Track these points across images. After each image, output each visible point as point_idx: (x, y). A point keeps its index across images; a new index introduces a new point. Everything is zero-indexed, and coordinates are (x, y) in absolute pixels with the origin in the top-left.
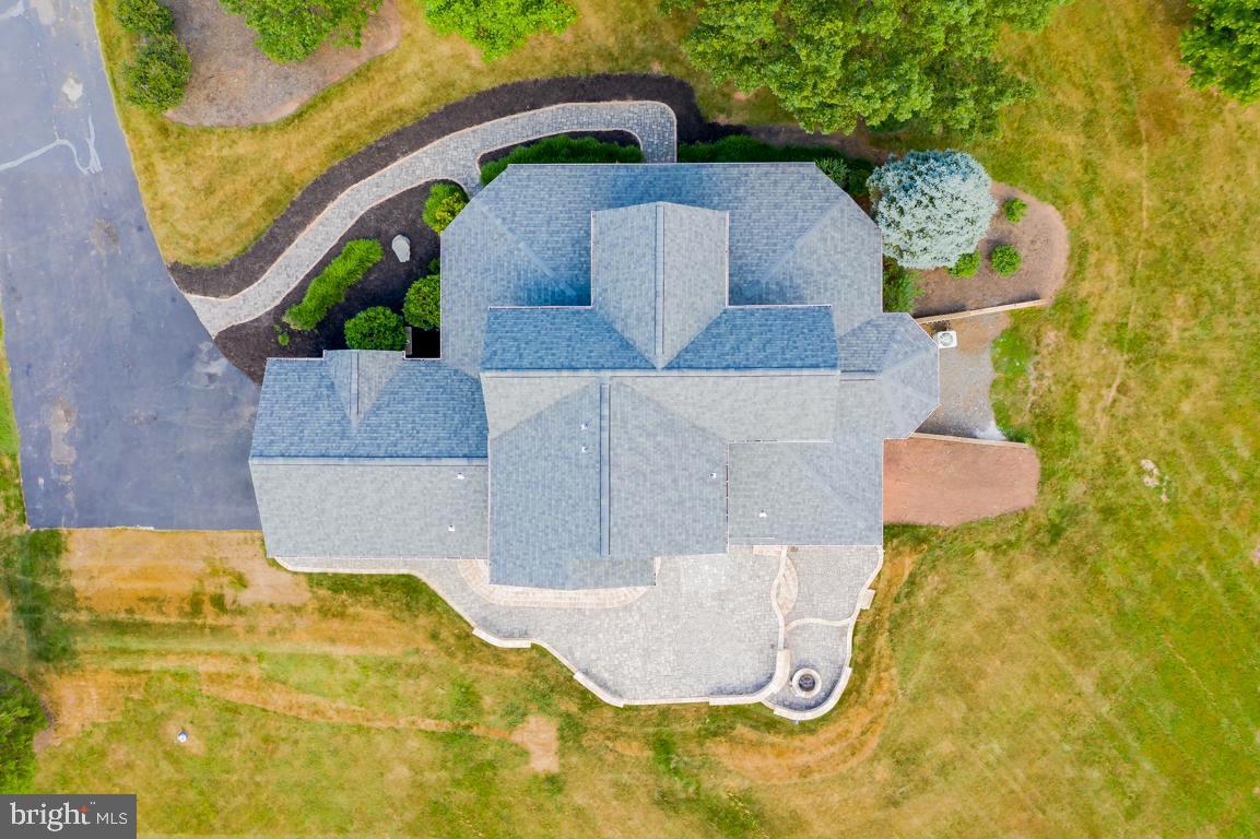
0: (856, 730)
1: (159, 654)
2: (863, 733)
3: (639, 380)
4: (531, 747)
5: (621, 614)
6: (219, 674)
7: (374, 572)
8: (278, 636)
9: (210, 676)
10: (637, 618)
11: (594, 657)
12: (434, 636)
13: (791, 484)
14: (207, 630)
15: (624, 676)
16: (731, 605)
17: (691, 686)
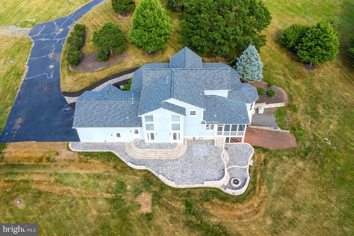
0: (256, 205)
1: (23, 174)
2: (259, 206)
3: (181, 71)
4: (142, 203)
5: (174, 161)
6: (40, 181)
7: (99, 151)
8: (64, 168)
9: (37, 181)
10: (180, 162)
11: (165, 173)
12: (115, 167)
13: (222, 108)
14: (42, 166)
15: (175, 178)
16: (209, 159)
17: (198, 181)
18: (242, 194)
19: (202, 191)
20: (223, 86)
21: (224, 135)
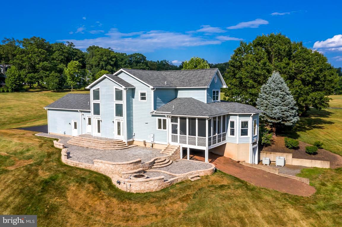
4: (17, 164)
18: (133, 193)
19: (87, 173)
20: (200, 84)
21: (180, 142)
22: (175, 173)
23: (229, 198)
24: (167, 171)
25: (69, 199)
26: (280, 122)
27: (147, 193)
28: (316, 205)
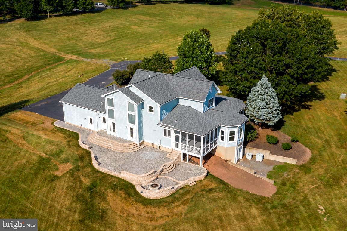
0: (158, 215)
2: (161, 217)
4: (61, 169)
5: (118, 154)
7: (71, 130)
8: (36, 131)
9: (12, 133)
10: (121, 155)
12: (68, 142)
16: (149, 162)
18: (152, 199)
19: (117, 180)
20: (198, 97)
21: (182, 149)
22: (178, 180)
23: (215, 200)
24: (173, 177)
25: (111, 204)
26: (264, 122)
27: (161, 199)
28: (272, 205)
